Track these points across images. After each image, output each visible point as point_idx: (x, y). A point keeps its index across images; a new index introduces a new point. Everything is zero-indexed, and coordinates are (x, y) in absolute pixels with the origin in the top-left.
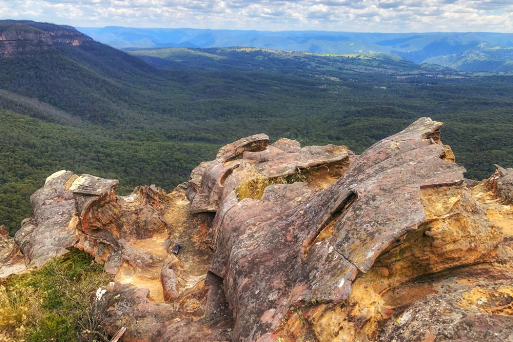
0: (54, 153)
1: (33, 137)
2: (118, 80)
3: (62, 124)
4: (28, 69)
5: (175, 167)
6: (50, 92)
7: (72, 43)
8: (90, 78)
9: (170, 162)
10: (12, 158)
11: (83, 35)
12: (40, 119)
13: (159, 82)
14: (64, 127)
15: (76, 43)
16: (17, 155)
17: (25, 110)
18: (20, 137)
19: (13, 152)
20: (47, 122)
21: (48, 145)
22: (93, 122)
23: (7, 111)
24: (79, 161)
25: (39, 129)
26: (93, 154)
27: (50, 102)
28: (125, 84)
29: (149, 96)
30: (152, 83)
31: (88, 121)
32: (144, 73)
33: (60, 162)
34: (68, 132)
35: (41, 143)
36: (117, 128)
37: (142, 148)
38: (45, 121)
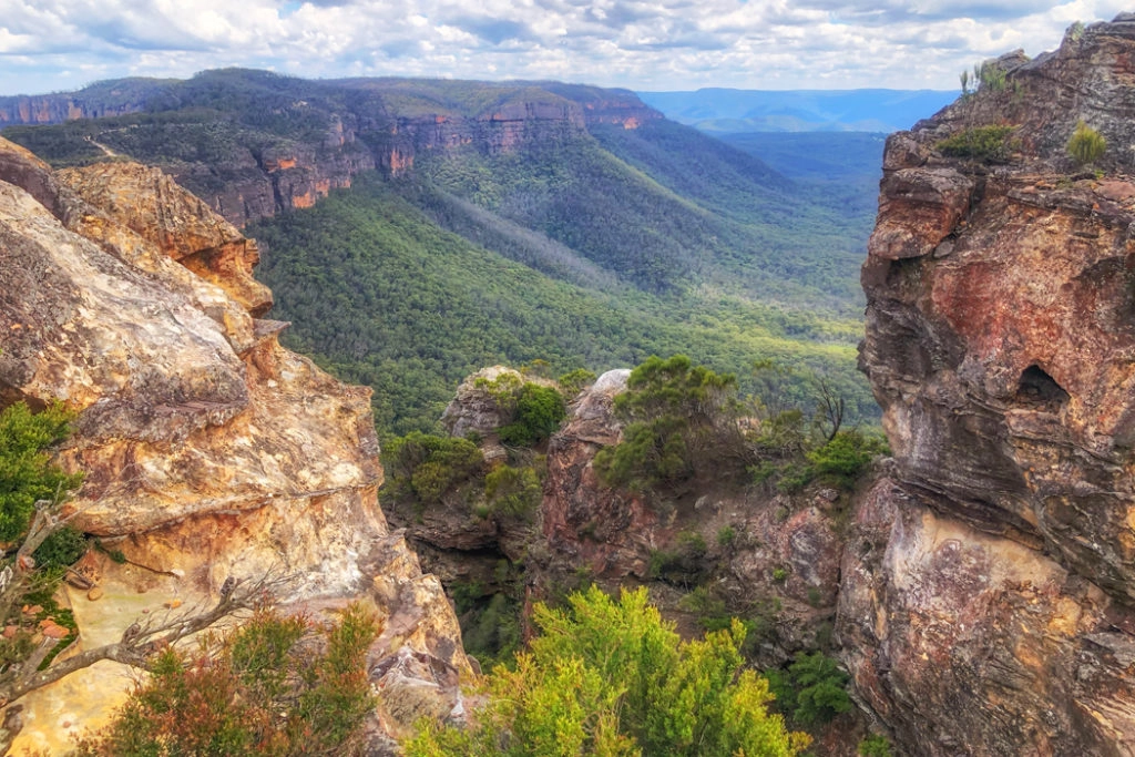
0: (554, 338)
1: (523, 304)
2: (704, 202)
3: (579, 285)
4: (536, 176)
5: (790, 394)
6: (568, 221)
7: (622, 125)
8: (645, 196)
9: (780, 382)
10: (481, 339)
11: (646, 107)
12: (542, 271)
13: (788, 207)
14: (581, 290)
15: (630, 125)
16: (490, 335)
17: (517, 251)
18: (501, 302)
19: (486, 328)
20: (553, 278)
21: (546, 321)
22: (638, 284)
23: (489, 252)
24: (598, 360)
25: (537, 291)
26: (626, 349)
27: (566, 242)
28: (714, 211)
29: (761, 238)
30: (774, 210)
31: (628, 282)
32: (761, 187)
33: (562, 356)
34: (587, 300)
35: (534, 316)
36: (684, 300)
37: (725, 345)
38: (549, 276)
